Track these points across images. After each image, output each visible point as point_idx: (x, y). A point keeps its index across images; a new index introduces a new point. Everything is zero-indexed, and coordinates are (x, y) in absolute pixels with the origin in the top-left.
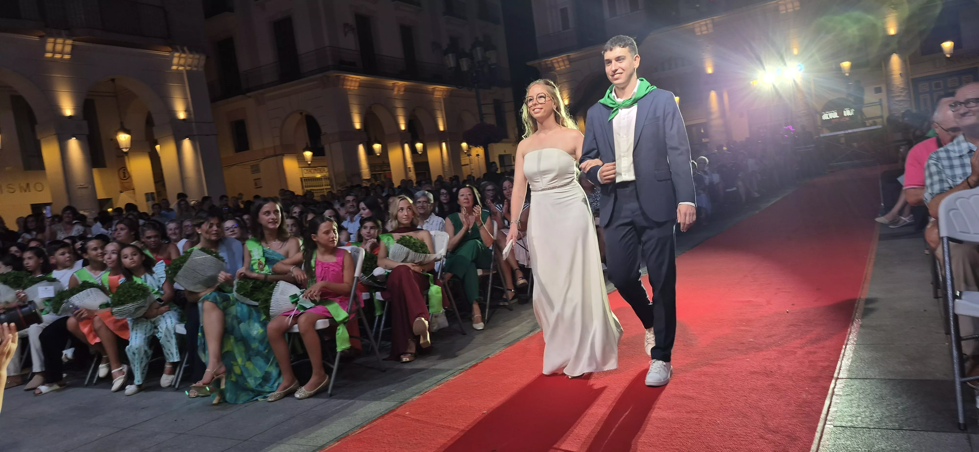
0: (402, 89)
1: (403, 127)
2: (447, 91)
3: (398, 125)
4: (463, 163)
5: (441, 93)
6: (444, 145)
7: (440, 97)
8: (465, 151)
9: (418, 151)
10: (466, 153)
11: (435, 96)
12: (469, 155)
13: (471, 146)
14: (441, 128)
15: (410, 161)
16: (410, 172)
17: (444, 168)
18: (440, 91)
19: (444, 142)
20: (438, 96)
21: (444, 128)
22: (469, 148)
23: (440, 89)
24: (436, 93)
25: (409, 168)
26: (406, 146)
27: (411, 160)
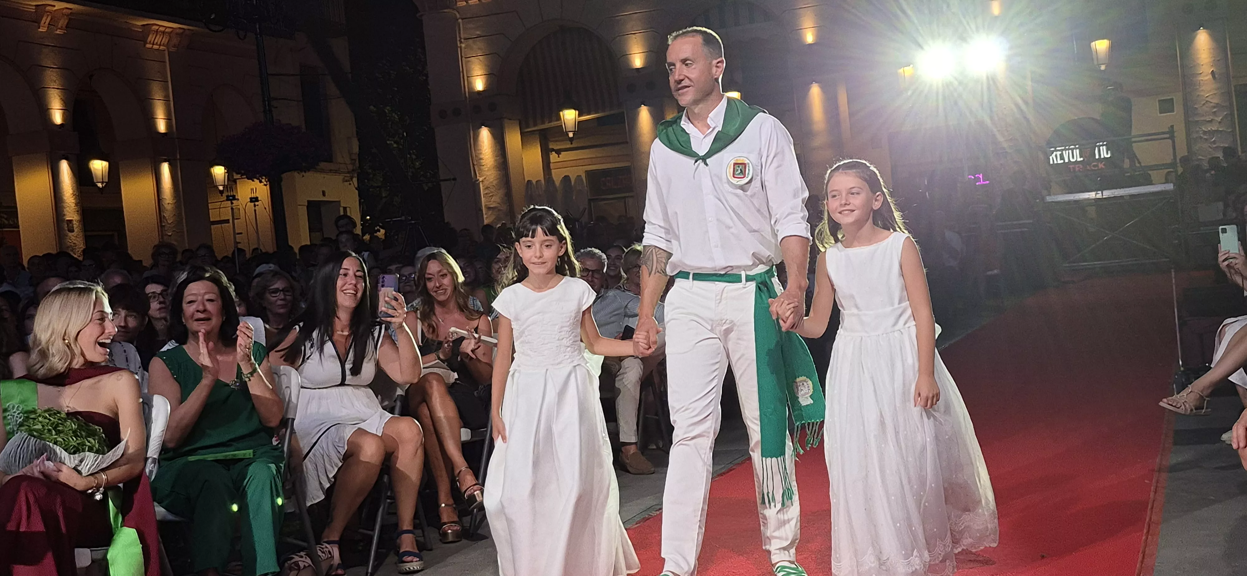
0: (63, 22)
1: (58, 118)
2: (181, 34)
3: (45, 112)
4: (214, 216)
5: (165, 40)
6: (165, 168)
7: (162, 47)
8: (221, 188)
9: (95, 181)
10: (221, 192)
11: (149, 46)
12: (232, 198)
13: (236, 176)
14: (162, 127)
15: (74, 205)
16: (70, 234)
17: (162, 227)
18: (164, 32)
19: (166, 162)
20: (156, 47)
21: (169, 125)
22: (231, 182)
23: (162, 29)
24: (151, 38)
25: (71, 221)
26: (64, 166)
27: (73, 201)
